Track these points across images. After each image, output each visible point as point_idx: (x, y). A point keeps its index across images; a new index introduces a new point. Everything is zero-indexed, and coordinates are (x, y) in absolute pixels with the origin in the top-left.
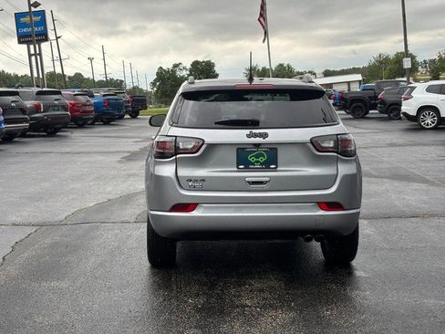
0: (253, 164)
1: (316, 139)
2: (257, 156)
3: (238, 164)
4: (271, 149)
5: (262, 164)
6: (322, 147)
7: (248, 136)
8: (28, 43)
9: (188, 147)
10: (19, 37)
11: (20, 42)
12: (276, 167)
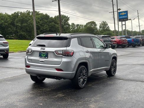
0: (42, 57)
2: (43, 55)
3: (39, 56)
4: (46, 53)
5: (44, 57)
6: (58, 53)
7: (41, 49)
8: (122, 21)
9: (30, 51)
10: (119, 19)
11: (119, 21)
12: (48, 58)
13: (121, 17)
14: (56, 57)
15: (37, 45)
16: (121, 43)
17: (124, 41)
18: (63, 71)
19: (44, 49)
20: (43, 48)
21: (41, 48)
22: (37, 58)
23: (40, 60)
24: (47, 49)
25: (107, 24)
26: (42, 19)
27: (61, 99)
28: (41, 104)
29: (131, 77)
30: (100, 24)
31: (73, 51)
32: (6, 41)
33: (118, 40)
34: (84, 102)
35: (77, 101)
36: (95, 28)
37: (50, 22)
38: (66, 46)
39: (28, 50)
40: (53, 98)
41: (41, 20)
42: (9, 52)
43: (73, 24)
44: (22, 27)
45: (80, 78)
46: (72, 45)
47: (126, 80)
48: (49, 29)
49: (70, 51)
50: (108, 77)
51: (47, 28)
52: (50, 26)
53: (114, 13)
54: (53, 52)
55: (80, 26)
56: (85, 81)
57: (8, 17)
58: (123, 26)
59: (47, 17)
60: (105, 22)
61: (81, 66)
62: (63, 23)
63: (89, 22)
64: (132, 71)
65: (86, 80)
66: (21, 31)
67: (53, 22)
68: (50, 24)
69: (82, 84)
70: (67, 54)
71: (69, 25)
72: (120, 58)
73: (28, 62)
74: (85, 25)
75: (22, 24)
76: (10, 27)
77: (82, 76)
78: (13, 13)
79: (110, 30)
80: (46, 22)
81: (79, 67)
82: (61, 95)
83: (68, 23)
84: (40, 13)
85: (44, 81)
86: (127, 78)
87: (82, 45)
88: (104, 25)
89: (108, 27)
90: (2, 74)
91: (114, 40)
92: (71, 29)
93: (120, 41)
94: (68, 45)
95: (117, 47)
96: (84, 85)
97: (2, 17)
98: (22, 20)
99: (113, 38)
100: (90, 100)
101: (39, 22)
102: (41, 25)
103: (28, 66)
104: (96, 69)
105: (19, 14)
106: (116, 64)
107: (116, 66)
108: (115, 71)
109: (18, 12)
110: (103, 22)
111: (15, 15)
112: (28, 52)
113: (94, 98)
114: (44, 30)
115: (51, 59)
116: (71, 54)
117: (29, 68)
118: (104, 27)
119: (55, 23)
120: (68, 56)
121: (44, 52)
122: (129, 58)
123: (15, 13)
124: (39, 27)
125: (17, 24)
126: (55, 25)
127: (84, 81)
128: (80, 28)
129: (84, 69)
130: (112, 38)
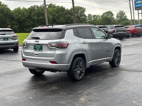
0: (37, 49)
1: (51, 43)
3: (34, 49)
4: (41, 45)
5: (39, 49)
6: (52, 45)
7: (35, 42)
8: (138, 10)
9: (25, 44)
10: (135, 8)
11: (135, 10)
12: (42, 51)
13: (137, 6)
14: (50, 49)
15: (32, 38)
16: (136, 32)
17: (139, 30)
18: (57, 64)
19: (38, 42)
20: (37, 40)
21: (35, 40)
22: (32, 51)
23: (35, 53)
24: (41, 42)
25: (124, 13)
26: (58, 11)
27: (54, 92)
28: (31, 98)
29: (135, 67)
30: (117, 13)
31: (67, 42)
32: (15, 35)
33: (133, 29)
34: (76, 95)
35: (69, 94)
36: (112, 18)
37: (66, 14)
38: (60, 38)
39: (24, 43)
40: (46, 91)
41: (56, 13)
42: (19, 45)
43: (90, 15)
44: (39, 20)
45: (76, 70)
46: (66, 37)
47: (129, 71)
48: (64, 21)
49: (65, 43)
50: (112, 68)
51: (63, 20)
52: (66, 18)
53: (130, 2)
54: (47, 44)
55: (97, 16)
56: (83, 73)
57: (25, 11)
58: (139, 14)
59: (62, 9)
60: (122, 11)
61: (77, 58)
62: (79, 14)
63: (106, 12)
64: (139, 61)
65: (83, 71)
66: (38, 24)
67: (68, 14)
68: (66, 16)
69: (79, 76)
70: (61, 46)
71: (86, 16)
72: (131, 48)
73: (24, 55)
74: (102, 15)
75: (38, 17)
76: (28, 21)
77: (79, 68)
78: (30, 7)
79: (127, 20)
80: (62, 15)
81: (75, 59)
82: (55, 88)
83: (84, 14)
84: (56, 5)
85: (43, 74)
86: (131, 68)
87: (78, 36)
88: (121, 14)
89: (126, 16)
90: (6, 68)
91: (128, 29)
92: (87, 20)
93: (134, 30)
94: (62, 37)
95: (132, 37)
96: (81, 77)
97: (19, 11)
98: (39, 13)
99: (128, 28)
100: (83, 93)
101: (55, 15)
102: (57, 17)
103: (24, 59)
104: (96, 60)
105: (36, 8)
106: (120, 54)
107: (120, 56)
108: (119, 61)
109: (34, 6)
110: (121, 11)
111: (32, 9)
112: (24, 45)
113: (88, 90)
114: (60, 22)
115: (45, 51)
116: (65, 46)
117: (25, 61)
118: (121, 17)
119: (71, 15)
120: (62, 48)
121: (38, 44)
122: (140, 47)
123: (32, 7)
124: (55, 19)
125: (34, 18)
126: (70, 17)
127: (81, 73)
128: (96, 18)
129: (81, 61)
130: (125, 28)
